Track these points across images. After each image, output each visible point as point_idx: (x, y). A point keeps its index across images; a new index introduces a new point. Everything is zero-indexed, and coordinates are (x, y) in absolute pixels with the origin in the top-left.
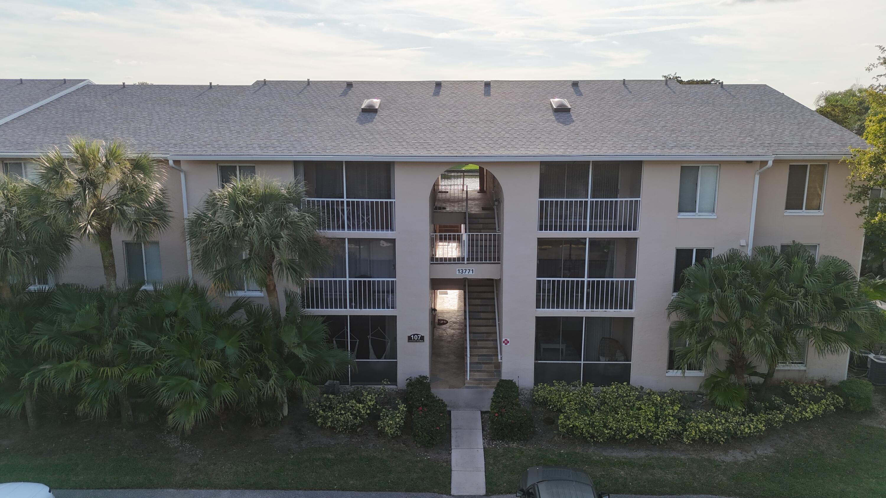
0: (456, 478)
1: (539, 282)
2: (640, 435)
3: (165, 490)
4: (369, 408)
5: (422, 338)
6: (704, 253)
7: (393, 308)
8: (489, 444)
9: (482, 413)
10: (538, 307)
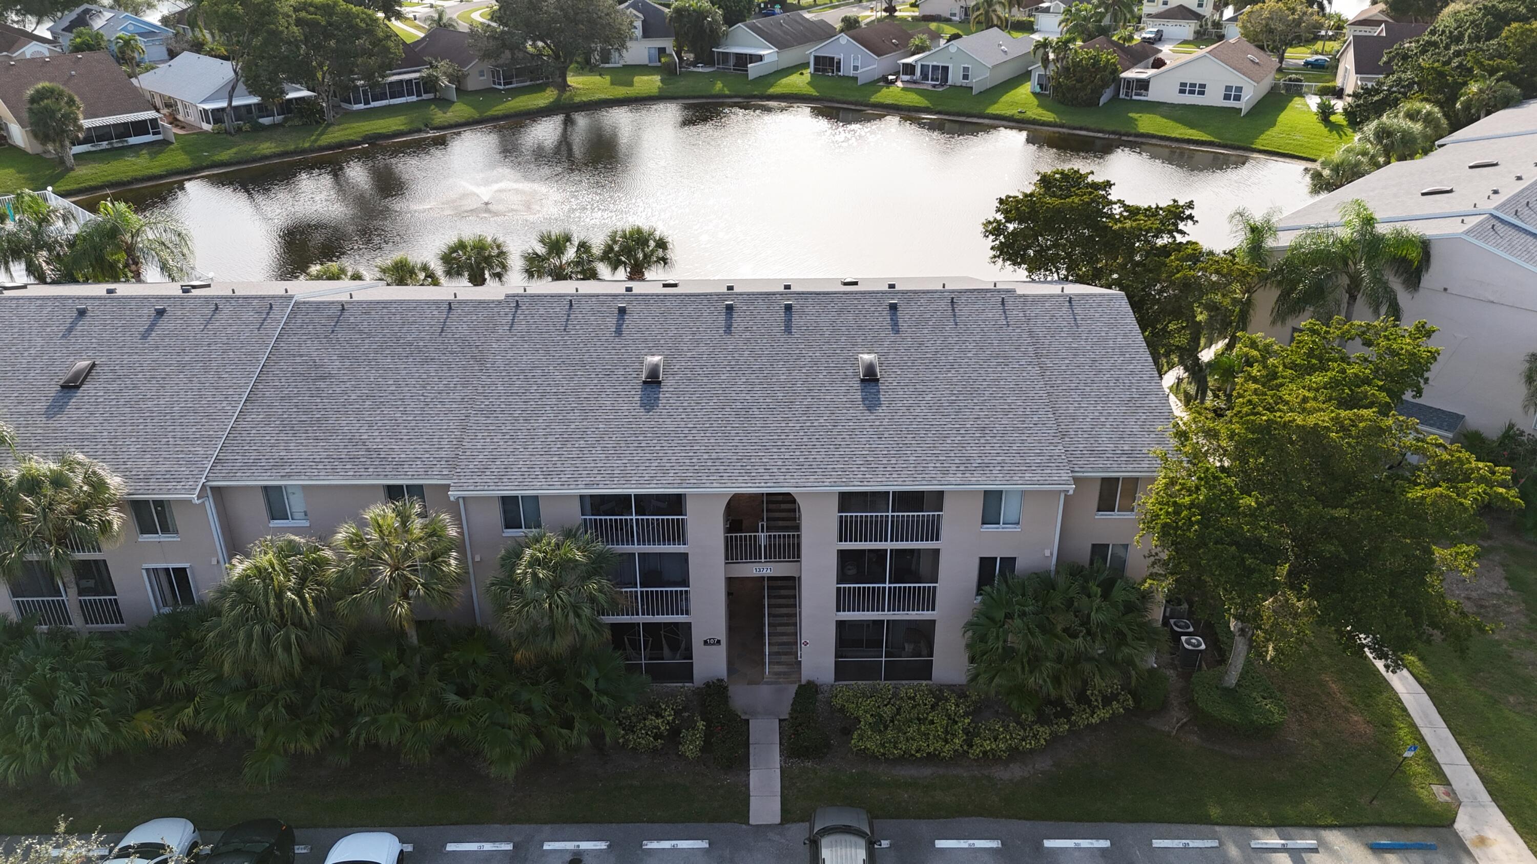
0: (755, 803)
1: (838, 589)
2: (928, 754)
3: (492, 826)
4: (668, 723)
5: (719, 642)
6: (1009, 562)
7: (687, 614)
8: (785, 763)
9: (780, 720)
10: (838, 610)
